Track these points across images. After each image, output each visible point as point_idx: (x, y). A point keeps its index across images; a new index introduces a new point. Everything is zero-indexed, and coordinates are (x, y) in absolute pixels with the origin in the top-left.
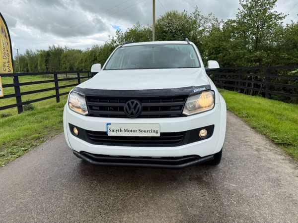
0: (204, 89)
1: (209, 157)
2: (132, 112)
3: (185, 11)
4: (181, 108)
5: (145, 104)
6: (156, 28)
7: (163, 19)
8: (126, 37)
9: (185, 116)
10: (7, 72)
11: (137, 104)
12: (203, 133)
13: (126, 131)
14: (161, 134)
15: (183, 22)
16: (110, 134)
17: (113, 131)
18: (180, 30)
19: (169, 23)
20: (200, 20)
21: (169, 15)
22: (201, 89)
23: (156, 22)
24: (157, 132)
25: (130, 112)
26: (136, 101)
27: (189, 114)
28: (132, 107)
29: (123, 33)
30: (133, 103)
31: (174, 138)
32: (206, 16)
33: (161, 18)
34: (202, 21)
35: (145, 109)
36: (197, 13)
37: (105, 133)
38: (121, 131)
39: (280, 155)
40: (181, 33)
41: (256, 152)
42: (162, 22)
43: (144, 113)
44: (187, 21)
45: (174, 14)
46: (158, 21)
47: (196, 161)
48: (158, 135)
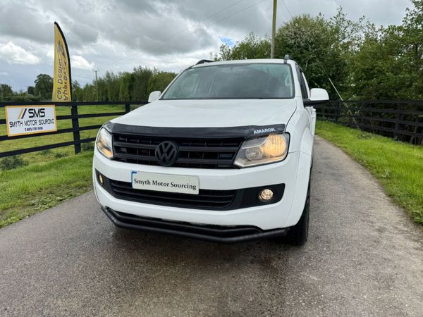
0: (273, 129)
1: (276, 232)
2: (164, 158)
3: (320, 14)
4: (233, 155)
5: (182, 148)
6: (276, 40)
7: (287, 28)
8: (233, 54)
9: (238, 168)
10: (62, 100)
11: (171, 147)
12: (267, 194)
13: (155, 183)
14: (200, 190)
15: (317, 31)
16: (135, 186)
17: (139, 182)
18: (312, 43)
19: (295, 34)
20: (346, 27)
21: (297, 21)
22: (266, 130)
23: (277, 31)
24: (194, 188)
25: (162, 158)
26: (170, 143)
27: (243, 166)
28: (165, 150)
29: (230, 48)
30: (166, 145)
31: (221, 199)
32: (355, 21)
33: (284, 26)
34: (349, 30)
35: (183, 154)
36: (341, 16)
37: (130, 184)
38: (149, 183)
39: (415, 241)
40: (313, 48)
41: (376, 233)
42: (287, 32)
43: (181, 160)
44: (324, 31)
45: (305, 19)
46: (280, 30)
47: (255, 236)
48: (196, 192)
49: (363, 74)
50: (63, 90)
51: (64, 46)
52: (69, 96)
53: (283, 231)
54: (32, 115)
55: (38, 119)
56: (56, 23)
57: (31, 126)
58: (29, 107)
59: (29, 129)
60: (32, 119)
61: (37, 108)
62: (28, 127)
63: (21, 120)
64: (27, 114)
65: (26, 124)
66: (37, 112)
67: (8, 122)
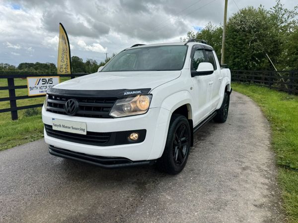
0: (139, 92)
1: (143, 163)
2: (69, 110)
3: (261, 6)
4: (109, 109)
6: (226, 27)
7: (235, 18)
8: (197, 38)
9: (113, 117)
11: (73, 103)
12: (134, 136)
13: (64, 126)
14: (87, 132)
15: (259, 19)
16: (54, 128)
17: (55, 125)
18: (255, 27)
19: (241, 22)
20: (284, 14)
21: (243, 12)
22: (134, 92)
23: (228, 20)
24: (84, 130)
25: (68, 110)
27: (116, 116)
29: (195, 34)
31: (101, 138)
32: (291, 9)
33: (233, 15)
34: (286, 16)
35: (81, 108)
36: (280, 6)
37: (51, 126)
38: (60, 126)
40: (255, 32)
42: (234, 21)
43: (80, 112)
44: (264, 18)
45: (250, 10)
46: (230, 20)
47: (127, 164)
48: (85, 133)
49: (295, 50)
50: (64, 67)
51: (66, 38)
52: (69, 70)
53: (148, 162)
54: (44, 83)
55: (48, 85)
56: (60, 24)
57: (44, 90)
58: (42, 78)
59: (42, 92)
60: (43, 85)
61: (47, 78)
62: (42, 90)
63: (37, 86)
64: (41, 82)
65: (40, 88)
66: (47, 81)
67: (29, 87)
